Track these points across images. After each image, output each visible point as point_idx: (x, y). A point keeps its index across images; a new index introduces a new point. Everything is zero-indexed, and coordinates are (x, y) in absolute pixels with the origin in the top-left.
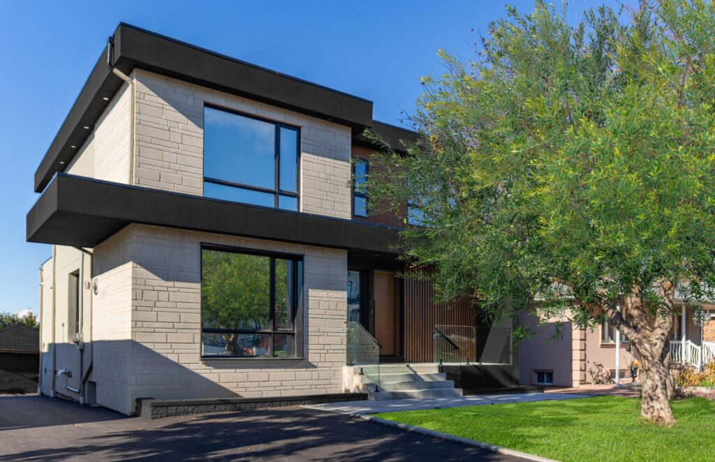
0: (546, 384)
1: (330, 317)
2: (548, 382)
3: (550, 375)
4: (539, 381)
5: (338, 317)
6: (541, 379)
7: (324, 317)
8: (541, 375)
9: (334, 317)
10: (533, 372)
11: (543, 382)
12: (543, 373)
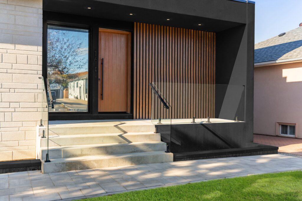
0: (288, 135)
1: (18, 71)
2: (290, 134)
3: (293, 128)
4: (283, 133)
5: (30, 72)
6: (284, 131)
7: (9, 71)
8: (284, 127)
9: (23, 72)
10: (277, 124)
11: (286, 133)
12: (286, 126)
